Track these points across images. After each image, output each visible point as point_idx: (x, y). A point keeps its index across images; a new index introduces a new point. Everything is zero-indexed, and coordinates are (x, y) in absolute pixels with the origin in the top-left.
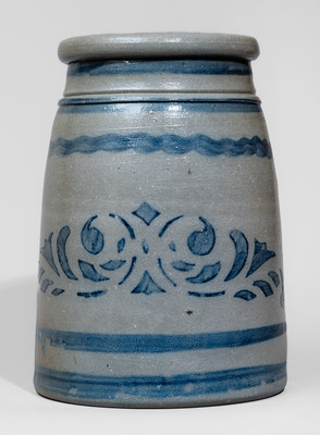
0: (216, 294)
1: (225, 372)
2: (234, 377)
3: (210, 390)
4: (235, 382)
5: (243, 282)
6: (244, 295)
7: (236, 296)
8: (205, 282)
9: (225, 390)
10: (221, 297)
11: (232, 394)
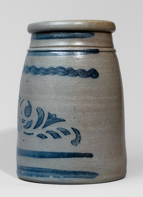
0: (30, 134)
1: (32, 168)
2: (35, 171)
3: (27, 175)
4: (36, 173)
5: (40, 130)
6: (41, 136)
7: (37, 136)
8: (28, 128)
9: (32, 176)
10: (32, 135)
11: (34, 178)
